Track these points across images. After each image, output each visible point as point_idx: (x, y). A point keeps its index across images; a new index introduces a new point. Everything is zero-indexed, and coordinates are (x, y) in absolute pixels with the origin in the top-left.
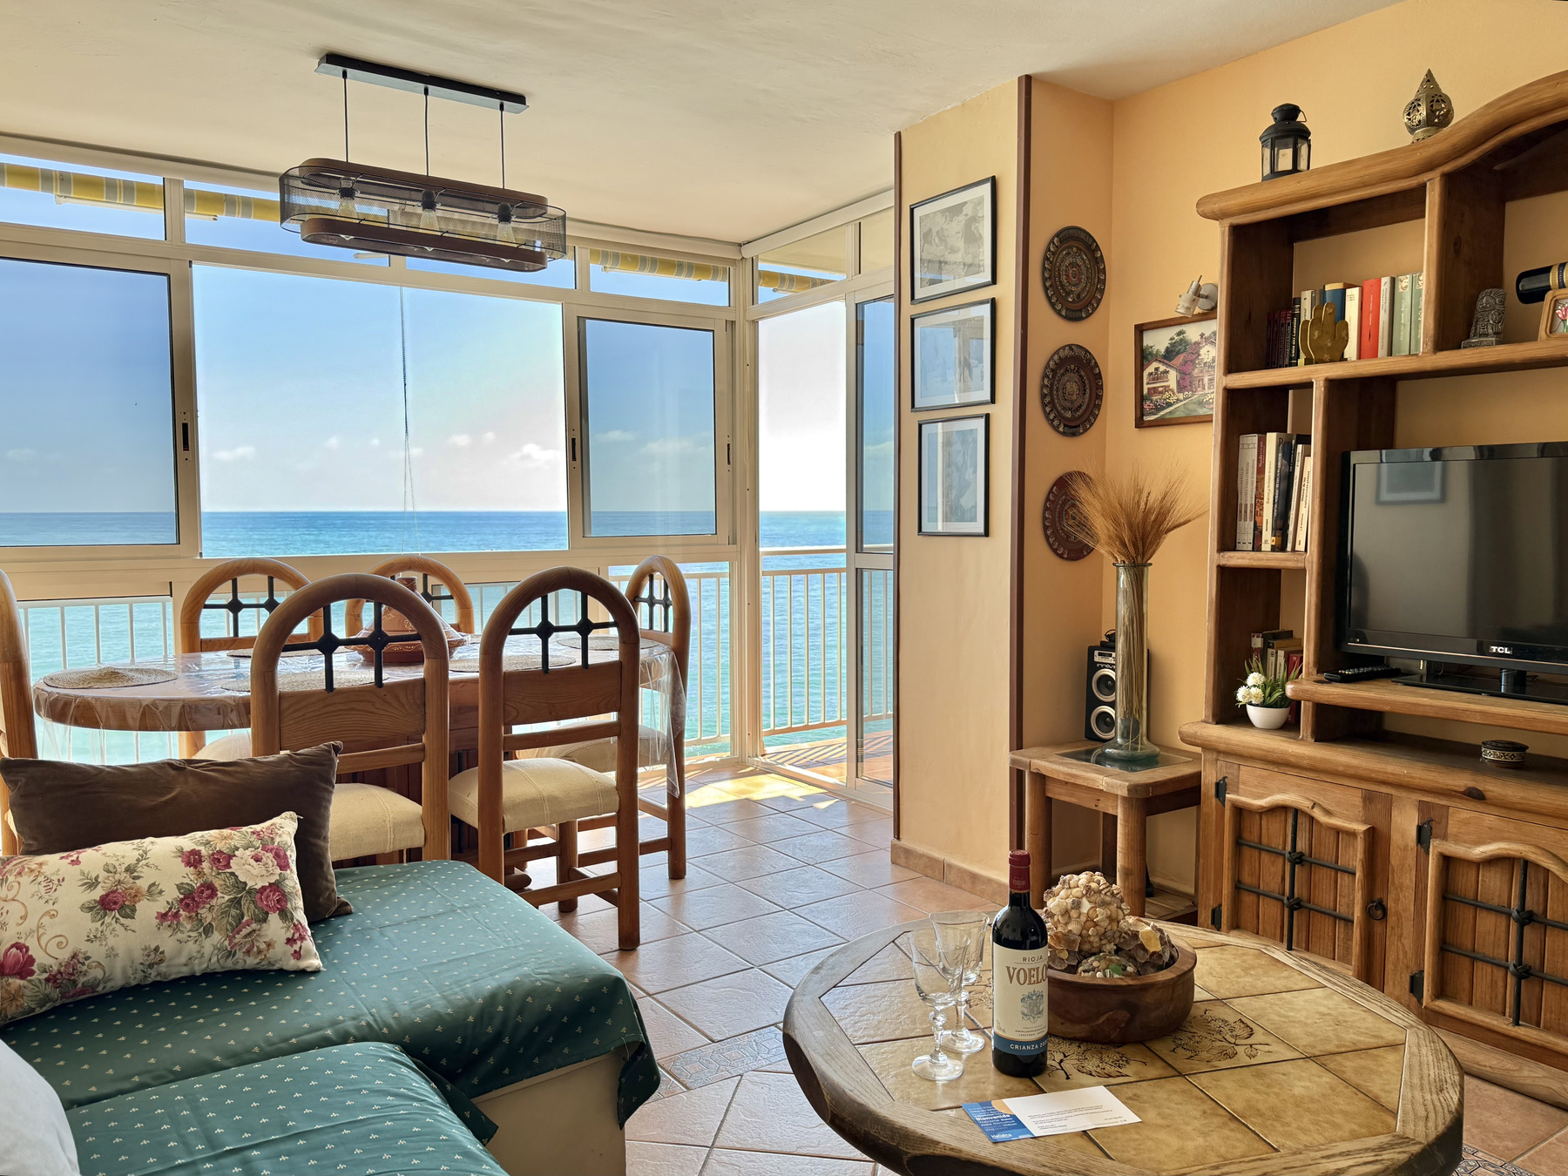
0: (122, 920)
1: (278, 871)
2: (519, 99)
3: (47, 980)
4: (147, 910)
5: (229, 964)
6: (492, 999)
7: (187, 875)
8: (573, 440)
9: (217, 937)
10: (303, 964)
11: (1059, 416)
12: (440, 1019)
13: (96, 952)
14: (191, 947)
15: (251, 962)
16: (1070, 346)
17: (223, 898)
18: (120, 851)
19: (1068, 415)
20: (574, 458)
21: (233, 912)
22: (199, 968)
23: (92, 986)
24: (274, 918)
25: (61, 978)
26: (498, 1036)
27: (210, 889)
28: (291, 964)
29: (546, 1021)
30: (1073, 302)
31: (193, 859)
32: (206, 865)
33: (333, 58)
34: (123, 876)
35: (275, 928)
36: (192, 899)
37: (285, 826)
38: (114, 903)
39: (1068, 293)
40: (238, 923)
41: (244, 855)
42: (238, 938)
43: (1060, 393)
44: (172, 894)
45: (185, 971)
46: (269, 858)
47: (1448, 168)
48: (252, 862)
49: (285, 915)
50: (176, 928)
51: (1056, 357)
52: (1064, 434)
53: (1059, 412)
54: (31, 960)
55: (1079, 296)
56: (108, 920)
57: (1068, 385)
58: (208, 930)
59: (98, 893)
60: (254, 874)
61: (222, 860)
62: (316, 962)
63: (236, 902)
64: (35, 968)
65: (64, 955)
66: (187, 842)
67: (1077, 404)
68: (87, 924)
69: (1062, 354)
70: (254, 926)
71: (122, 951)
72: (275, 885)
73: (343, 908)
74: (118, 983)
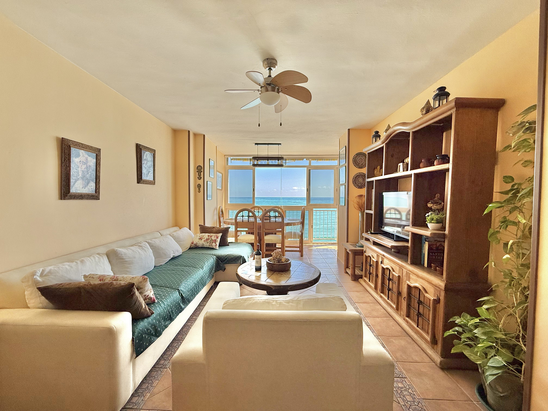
2: (280, 144)
4: (203, 240)
5: (210, 247)
6: (228, 255)
7: (207, 237)
8: (308, 188)
9: (208, 244)
10: (216, 248)
12: (222, 255)
13: (198, 243)
14: (206, 244)
15: (211, 247)
16: (360, 173)
17: (210, 240)
18: (204, 234)
19: (360, 185)
20: (307, 191)
23: (198, 246)
24: (214, 243)
25: (195, 245)
26: (227, 258)
27: (209, 239)
28: (215, 248)
29: (232, 258)
30: (361, 165)
31: (209, 236)
32: (209, 237)
33: (256, 144)
34: (202, 236)
35: (214, 244)
36: (207, 240)
37: (221, 234)
38: (201, 239)
39: (359, 164)
40: (211, 243)
41: (213, 236)
43: (358, 181)
45: (206, 247)
46: (216, 237)
47: (386, 143)
49: (215, 243)
50: (205, 242)
52: (358, 188)
53: (357, 185)
55: (362, 164)
57: (360, 180)
58: (208, 243)
59: (200, 237)
60: (213, 238)
61: (211, 236)
62: (218, 248)
63: (211, 241)
64: (194, 243)
65: (196, 243)
66: (209, 234)
67: (362, 183)
68: (198, 240)
69: (357, 174)
71: (201, 243)
72: (215, 240)
73: (228, 245)
74: (200, 246)
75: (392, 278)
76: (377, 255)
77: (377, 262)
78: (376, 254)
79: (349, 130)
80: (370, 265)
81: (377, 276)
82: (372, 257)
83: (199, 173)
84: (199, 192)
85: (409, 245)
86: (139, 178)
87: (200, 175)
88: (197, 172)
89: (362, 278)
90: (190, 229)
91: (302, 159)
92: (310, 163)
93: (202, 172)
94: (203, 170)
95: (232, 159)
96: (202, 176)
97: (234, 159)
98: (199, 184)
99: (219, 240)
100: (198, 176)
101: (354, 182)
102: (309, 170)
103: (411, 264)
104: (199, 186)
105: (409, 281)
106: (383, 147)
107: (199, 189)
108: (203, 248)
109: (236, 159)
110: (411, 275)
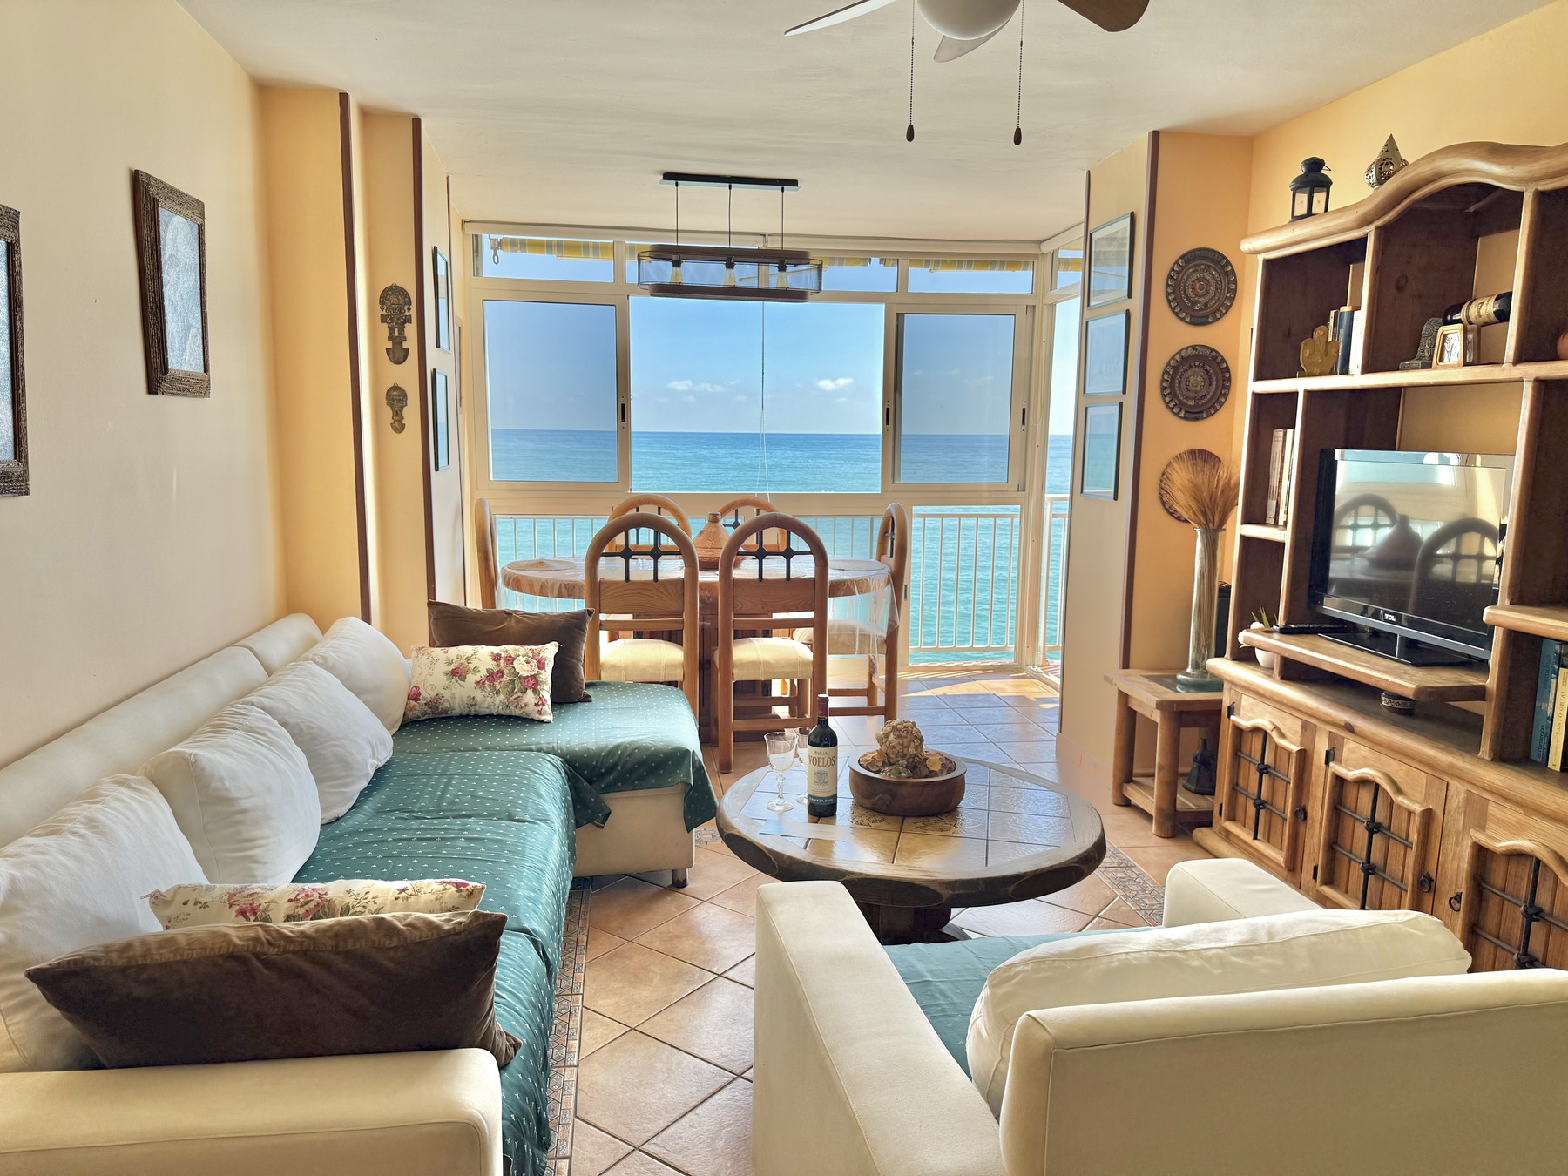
0: (460, 682)
1: (537, 669)
2: (794, 183)
3: (426, 704)
4: (472, 679)
5: (508, 712)
6: (618, 746)
7: (491, 665)
8: (888, 409)
9: (501, 697)
10: (543, 718)
11: (1182, 405)
12: (588, 751)
13: (447, 694)
14: (489, 700)
15: (518, 712)
16: (1194, 347)
17: (506, 678)
18: (467, 650)
19: (1192, 403)
20: (888, 423)
21: (511, 686)
22: (494, 711)
23: (445, 711)
24: (530, 692)
25: (433, 704)
26: (616, 765)
27: (501, 673)
28: (537, 717)
29: (642, 763)
30: (1201, 309)
31: (497, 658)
32: (502, 661)
33: (668, 176)
34: (464, 661)
35: (530, 697)
36: (492, 676)
37: (550, 650)
38: (457, 673)
39: (1194, 304)
40: (512, 692)
41: (521, 660)
42: (511, 699)
43: (1183, 385)
44: (484, 673)
45: (488, 712)
46: (534, 663)
47: (1379, 223)
48: (525, 663)
49: (536, 691)
50: (483, 689)
51: (1178, 357)
52: (1185, 418)
53: (1181, 401)
54: (419, 694)
55: (1206, 305)
56: (453, 680)
57: (1192, 379)
58: (498, 693)
59: (452, 667)
60: (523, 668)
61: (510, 660)
62: (549, 717)
63: (512, 681)
64: (421, 697)
65: (433, 694)
66: (496, 650)
67: (1201, 394)
68: (444, 680)
69: (1183, 353)
70: (520, 694)
71: (458, 696)
72: (534, 677)
73: (587, 699)
74: (457, 711)
75: (1385, 823)
76: (1305, 726)
77: (1304, 757)
78: (1299, 722)
79: (1156, 135)
80: (1261, 767)
81: (1301, 813)
82: (1274, 734)
83: (391, 330)
84: (399, 427)
85: (1491, 681)
86: (155, 360)
87: (397, 341)
88: (383, 319)
89: (1209, 825)
90: (366, 617)
91: (864, 258)
92: (902, 280)
93: (408, 319)
94: (413, 313)
95: (497, 245)
96: (411, 344)
97: (513, 244)
98: (396, 388)
99: (547, 675)
100: (390, 345)
101: (1167, 391)
102: (898, 314)
103: (1493, 760)
104: (396, 397)
105: (1482, 827)
106: (1363, 240)
107: (398, 415)
108: (473, 719)
109: (523, 245)
110: (1492, 808)
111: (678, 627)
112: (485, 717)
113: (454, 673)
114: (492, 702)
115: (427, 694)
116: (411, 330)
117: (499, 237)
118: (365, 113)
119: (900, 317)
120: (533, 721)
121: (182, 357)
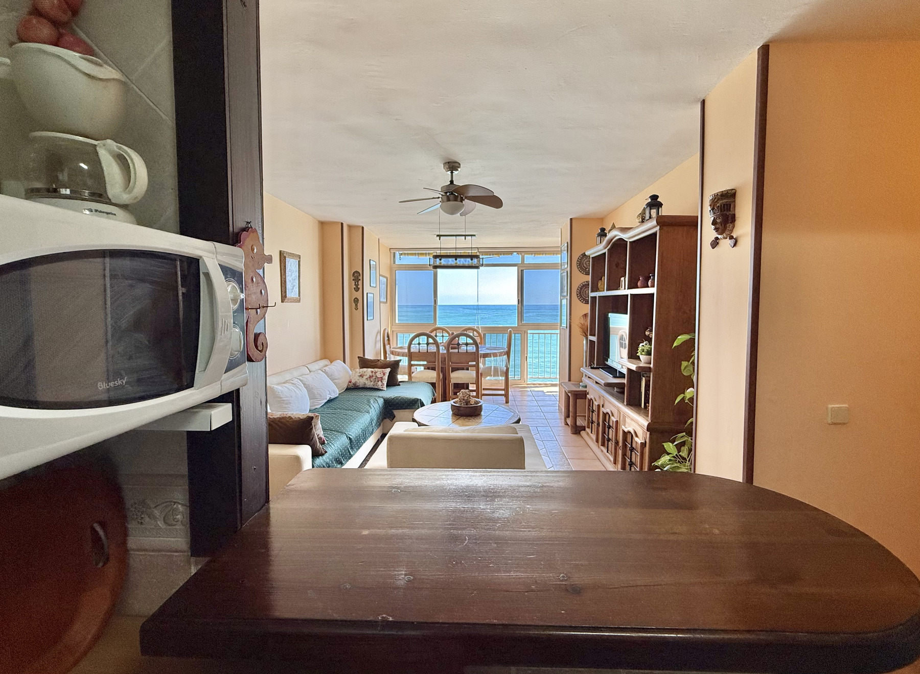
0: (362, 378)
1: (383, 376)
2: (475, 235)
4: (365, 377)
5: (374, 387)
7: (371, 374)
8: (519, 299)
9: (372, 383)
10: (383, 389)
12: (391, 398)
13: (358, 382)
15: (376, 387)
16: (587, 282)
17: (374, 378)
18: (365, 369)
19: (587, 299)
20: (519, 304)
21: (375, 380)
22: (371, 387)
23: (358, 386)
25: (354, 384)
27: (373, 376)
30: (588, 270)
31: (372, 372)
33: (438, 236)
34: (363, 373)
35: (380, 383)
36: (370, 377)
37: (388, 370)
39: (586, 269)
40: (375, 382)
41: (379, 373)
43: (584, 293)
44: (368, 376)
46: (382, 374)
49: (381, 381)
50: (367, 381)
51: (582, 285)
52: (585, 303)
53: (584, 298)
54: (351, 381)
56: (360, 378)
57: (587, 292)
59: (360, 374)
60: (379, 375)
61: (376, 373)
62: (385, 389)
65: (355, 381)
66: (372, 370)
70: (377, 382)
71: (361, 382)
72: (381, 378)
73: (399, 385)
74: (361, 386)
75: (611, 425)
76: (599, 397)
77: (599, 406)
79: (571, 219)
80: (592, 411)
81: (598, 424)
82: (594, 400)
83: (355, 283)
84: (357, 309)
85: (625, 381)
86: (284, 295)
87: (357, 285)
88: (353, 280)
89: (585, 430)
90: (344, 362)
91: (511, 253)
92: (523, 260)
93: (360, 280)
94: (361, 278)
95: (401, 254)
96: (360, 286)
97: (405, 254)
98: (356, 298)
99: (386, 377)
100: (355, 287)
101: (579, 295)
103: (627, 404)
104: (356, 301)
105: (625, 425)
106: (605, 253)
107: (356, 305)
108: (365, 389)
109: (408, 254)
110: (626, 418)
111: (433, 366)
112: (368, 388)
113: (361, 376)
114: (369, 384)
115: (353, 381)
116: (360, 282)
117: (402, 252)
118: (350, 227)
119: (522, 271)
120: (381, 390)
121: (292, 293)
